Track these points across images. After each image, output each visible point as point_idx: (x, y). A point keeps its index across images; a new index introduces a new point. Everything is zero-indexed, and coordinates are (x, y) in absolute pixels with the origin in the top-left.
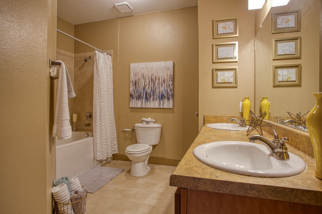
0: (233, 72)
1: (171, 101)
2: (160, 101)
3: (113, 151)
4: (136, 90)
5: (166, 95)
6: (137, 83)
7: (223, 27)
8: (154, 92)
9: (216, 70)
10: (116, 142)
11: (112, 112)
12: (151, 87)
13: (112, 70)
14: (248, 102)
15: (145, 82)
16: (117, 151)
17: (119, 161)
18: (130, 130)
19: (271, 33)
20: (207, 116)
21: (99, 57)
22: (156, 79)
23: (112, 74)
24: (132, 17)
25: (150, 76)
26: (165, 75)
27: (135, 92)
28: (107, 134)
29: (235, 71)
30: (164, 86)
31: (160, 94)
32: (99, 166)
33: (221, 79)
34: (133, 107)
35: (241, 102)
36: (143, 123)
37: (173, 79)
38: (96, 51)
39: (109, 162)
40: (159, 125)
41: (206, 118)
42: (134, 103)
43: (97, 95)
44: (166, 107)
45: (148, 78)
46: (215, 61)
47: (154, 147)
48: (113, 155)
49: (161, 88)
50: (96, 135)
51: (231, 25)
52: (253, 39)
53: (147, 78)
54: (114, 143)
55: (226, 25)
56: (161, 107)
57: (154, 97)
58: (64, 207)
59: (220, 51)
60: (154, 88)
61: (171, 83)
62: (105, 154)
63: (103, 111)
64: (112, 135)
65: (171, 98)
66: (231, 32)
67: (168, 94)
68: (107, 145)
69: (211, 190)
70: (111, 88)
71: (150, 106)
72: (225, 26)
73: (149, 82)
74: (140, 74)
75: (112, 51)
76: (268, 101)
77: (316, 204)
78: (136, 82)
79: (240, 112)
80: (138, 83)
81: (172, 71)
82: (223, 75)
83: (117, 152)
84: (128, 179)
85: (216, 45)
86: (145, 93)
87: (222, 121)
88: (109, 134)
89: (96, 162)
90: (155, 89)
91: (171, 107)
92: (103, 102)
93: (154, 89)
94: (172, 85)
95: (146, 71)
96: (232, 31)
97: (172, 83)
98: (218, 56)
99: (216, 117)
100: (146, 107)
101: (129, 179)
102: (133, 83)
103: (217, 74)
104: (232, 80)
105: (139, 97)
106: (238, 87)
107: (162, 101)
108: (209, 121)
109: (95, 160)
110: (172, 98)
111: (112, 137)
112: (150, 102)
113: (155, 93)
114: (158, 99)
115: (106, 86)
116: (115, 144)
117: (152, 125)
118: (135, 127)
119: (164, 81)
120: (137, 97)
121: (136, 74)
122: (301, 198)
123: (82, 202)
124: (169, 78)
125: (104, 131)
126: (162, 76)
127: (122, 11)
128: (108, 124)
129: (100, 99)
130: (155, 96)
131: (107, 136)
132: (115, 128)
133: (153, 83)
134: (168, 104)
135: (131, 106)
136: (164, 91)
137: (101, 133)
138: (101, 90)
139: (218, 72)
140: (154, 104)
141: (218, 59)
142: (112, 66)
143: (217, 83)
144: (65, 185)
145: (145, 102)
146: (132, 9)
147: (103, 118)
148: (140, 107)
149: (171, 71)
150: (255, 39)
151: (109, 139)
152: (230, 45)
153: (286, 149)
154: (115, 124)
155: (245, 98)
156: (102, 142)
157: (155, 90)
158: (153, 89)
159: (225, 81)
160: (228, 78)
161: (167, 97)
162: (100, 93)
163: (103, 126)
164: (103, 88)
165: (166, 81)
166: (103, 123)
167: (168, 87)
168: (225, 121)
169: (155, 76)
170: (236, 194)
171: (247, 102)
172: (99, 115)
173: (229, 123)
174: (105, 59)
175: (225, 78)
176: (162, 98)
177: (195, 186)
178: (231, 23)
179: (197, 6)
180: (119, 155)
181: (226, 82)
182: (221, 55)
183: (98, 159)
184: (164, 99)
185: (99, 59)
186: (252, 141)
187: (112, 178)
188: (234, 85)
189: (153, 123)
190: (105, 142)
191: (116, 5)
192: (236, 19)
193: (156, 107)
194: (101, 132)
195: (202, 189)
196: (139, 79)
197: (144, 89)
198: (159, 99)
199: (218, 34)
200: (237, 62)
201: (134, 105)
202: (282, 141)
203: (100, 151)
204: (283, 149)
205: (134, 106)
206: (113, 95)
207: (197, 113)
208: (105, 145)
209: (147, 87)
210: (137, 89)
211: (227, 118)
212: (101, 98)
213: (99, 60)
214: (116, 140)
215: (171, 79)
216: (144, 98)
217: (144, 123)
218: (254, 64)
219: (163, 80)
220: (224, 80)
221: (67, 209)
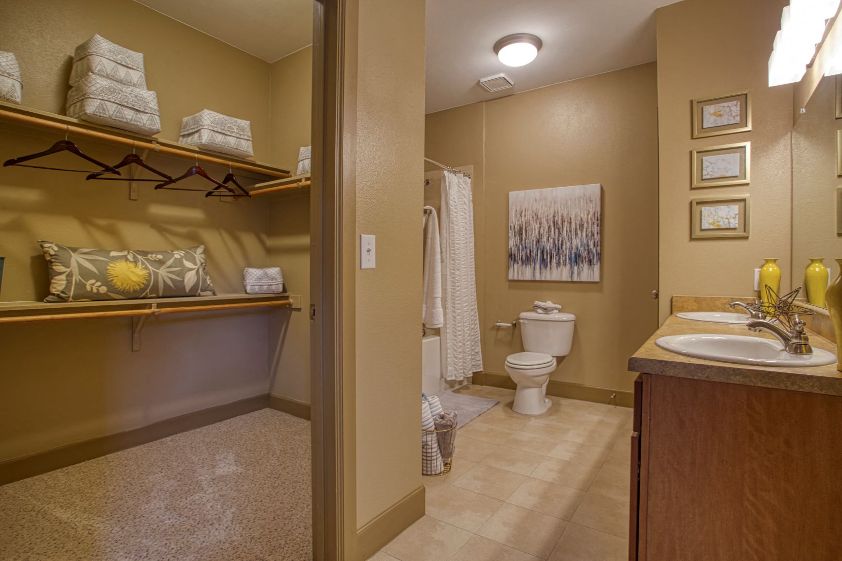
0: (737, 206)
1: (597, 268)
2: (571, 267)
3: (474, 365)
4: (522, 245)
5: (584, 254)
6: (524, 231)
7: (715, 114)
8: (559, 249)
9: (698, 203)
10: (479, 349)
11: (472, 289)
12: (554, 239)
13: (471, 204)
14: (773, 269)
15: (540, 227)
16: (482, 366)
17: (485, 386)
18: (510, 325)
19: (834, 118)
20: (678, 298)
21: (450, 183)
22: (563, 222)
23: (472, 213)
24: (512, 97)
25: (551, 216)
26: (584, 213)
27: (519, 249)
28: (464, 331)
29: (742, 204)
30: (582, 236)
31: (573, 252)
32: (449, 391)
33: (711, 221)
34: (516, 278)
35: (757, 270)
36: (537, 312)
37: (601, 220)
38: (446, 172)
39: (466, 388)
40: (571, 317)
41: (676, 301)
42: (518, 272)
43: (448, 257)
44: (586, 280)
45: (547, 220)
46: (695, 184)
47: (560, 359)
48: (474, 373)
49: (574, 241)
50: (446, 332)
51: (735, 108)
52: (789, 134)
53: (544, 221)
54: (477, 351)
55: (721, 108)
56: (575, 279)
57: (559, 259)
58: (428, 436)
59: (708, 164)
60: (558, 241)
61: (596, 229)
62: (461, 369)
63: (458, 287)
64: (472, 334)
65: (595, 260)
66: (735, 122)
67: (589, 253)
68: (465, 353)
69: (682, 375)
70: (471, 242)
71: (551, 276)
72: (720, 111)
73: (549, 227)
74: (530, 212)
75: (471, 169)
76: (824, 265)
77: (820, 392)
78: (521, 229)
79: (756, 289)
80: (526, 231)
81: (599, 203)
82: (714, 212)
83: (482, 370)
84: (510, 417)
85: (698, 152)
86: (539, 251)
87: (712, 307)
88: (468, 332)
89: (444, 385)
90: (562, 242)
91: (597, 279)
92: (458, 270)
93: (560, 242)
94: (598, 233)
95: (542, 207)
96: (738, 119)
97: (599, 228)
98: (704, 174)
99: (697, 300)
100: (543, 279)
101: (513, 417)
102: (514, 230)
103: (701, 212)
104: (735, 223)
105: (528, 260)
106: (750, 237)
107: (576, 268)
108: (683, 307)
109: (443, 379)
110: (599, 261)
111: (473, 337)
112: (551, 268)
113: (561, 250)
114: (567, 264)
115: (463, 238)
116: (477, 353)
117: (555, 316)
118: (519, 319)
119: (581, 226)
120: (524, 258)
121: (522, 212)
122: (801, 385)
123: (452, 433)
124: (591, 219)
125: (459, 325)
126: (576, 216)
127: (493, 90)
128: (466, 312)
129: (453, 263)
130: (561, 256)
131: (464, 336)
132: (478, 321)
133: (557, 230)
134: (588, 273)
135: (510, 278)
136: (581, 246)
137: (454, 330)
138: (454, 247)
139: (703, 208)
140: (560, 273)
141: (703, 180)
142: (471, 199)
143: (702, 230)
144: (425, 403)
145: (540, 269)
146: (513, 83)
147: (458, 300)
148: (530, 279)
149: (596, 204)
150: (792, 133)
151: (468, 341)
152: (733, 150)
153: (806, 339)
154: (477, 314)
155: (767, 261)
156: (456, 345)
157: (562, 245)
158: (556, 243)
159: (718, 226)
160: (727, 218)
161: (587, 259)
162: (453, 252)
163: (459, 315)
164: (458, 242)
165: (585, 225)
166: (458, 309)
167: (589, 238)
168: (719, 308)
169: (562, 216)
170: (715, 380)
171: (771, 269)
172: (452, 296)
173: (727, 312)
174: (460, 185)
175: (720, 219)
176: (576, 262)
177: (662, 370)
178: (735, 102)
179: (656, 61)
180: (485, 374)
181: (723, 227)
182: (710, 173)
183: (449, 379)
184: (580, 262)
185: (450, 185)
186: (752, 329)
187: (480, 413)
188: (742, 234)
189: (557, 311)
190: (461, 347)
191: (482, 80)
192: (746, 95)
193: (564, 279)
194: (454, 327)
195: (671, 374)
196: (528, 223)
197: (538, 242)
198: (571, 263)
199: (703, 128)
200: (747, 184)
201: (518, 274)
202: (800, 327)
203: (453, 363)
204: (801, 339)
205: (518, 277)
206: (473, 256)
207: (655, 291)
208: (460, 352)
209: (545, 239)
210: (523, 242)
211: (724, 301)
212: (454, 260)
213: (450, 188)
214: (480, 344)
215: (596, 221)
216: (539, 260)
217: (539, 311)
218: (790, 187)
219: (578, 223)
220: (718, 223)
221: (432, 441)
